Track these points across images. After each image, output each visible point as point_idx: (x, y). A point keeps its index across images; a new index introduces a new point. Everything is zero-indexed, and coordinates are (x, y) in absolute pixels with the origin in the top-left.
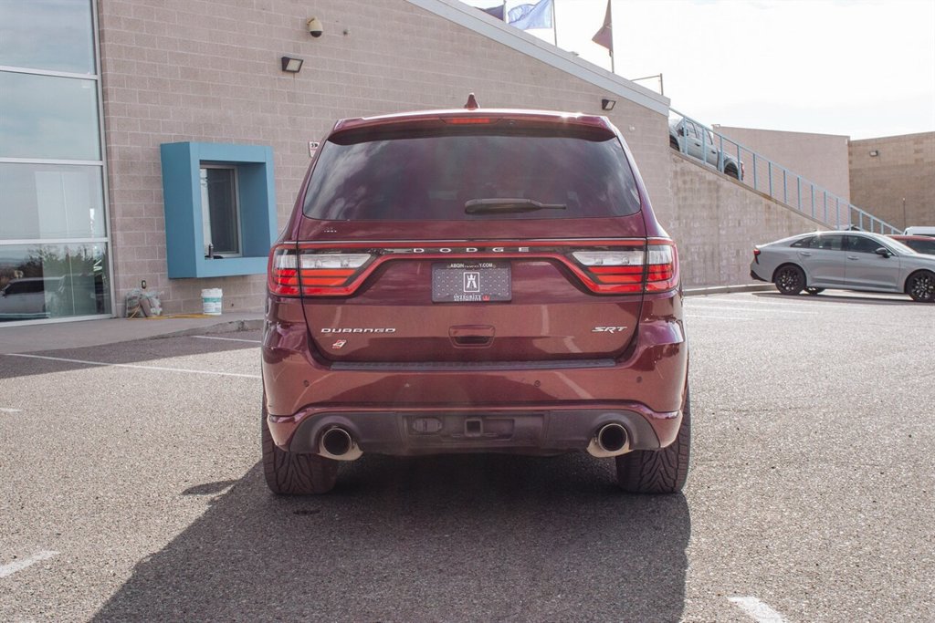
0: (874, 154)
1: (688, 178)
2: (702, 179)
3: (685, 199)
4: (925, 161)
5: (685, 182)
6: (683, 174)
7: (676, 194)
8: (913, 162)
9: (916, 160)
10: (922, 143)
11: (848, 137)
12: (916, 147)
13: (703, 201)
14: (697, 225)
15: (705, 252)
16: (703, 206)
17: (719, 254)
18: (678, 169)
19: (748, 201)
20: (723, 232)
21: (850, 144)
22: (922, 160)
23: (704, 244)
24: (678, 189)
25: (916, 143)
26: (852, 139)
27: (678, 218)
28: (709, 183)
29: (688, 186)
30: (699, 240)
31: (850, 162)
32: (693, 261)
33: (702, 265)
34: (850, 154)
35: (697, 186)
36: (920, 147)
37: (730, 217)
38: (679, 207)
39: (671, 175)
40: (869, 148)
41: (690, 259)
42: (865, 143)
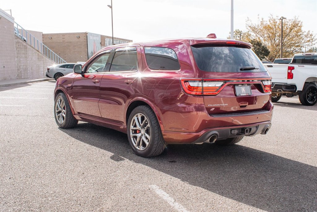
0: (50, 38)
1: (19, 44)
2: (22, 44)
3: (19, 51)
4: (66, 41)
5: (18, 45)
6: (18, 43)
7: (16, 49)
8: (62, 41)
9: (63, 41)
10: (64, 36)
11: (42, 33)
12: (63, 37)
13: (23, 52)
14: (22, 59)
15: (24, 68)
16: (23, 53)
17: (28, 69)
18: (17, 41)
19: (33, 52)
20: (28, 62)
21: (43, 35)
22: (65, 41)
23: (24, 66)
24: (17, 47)
25: (63, 36)
26: (43, 33)
27: (17, 57)
28: (24, 46)
29: (19, 47)
30: (23, 64)
31: (43, 40)
32: (21, 71)
33: (24, 72)
34: (43, 38)
35: (22, 47)
36: (64, 37)
37: (30, 57)
38: (17, 53)
39: (15, 43)
40: (49, 36)
41: (21, 70)
42: (48, 35)
